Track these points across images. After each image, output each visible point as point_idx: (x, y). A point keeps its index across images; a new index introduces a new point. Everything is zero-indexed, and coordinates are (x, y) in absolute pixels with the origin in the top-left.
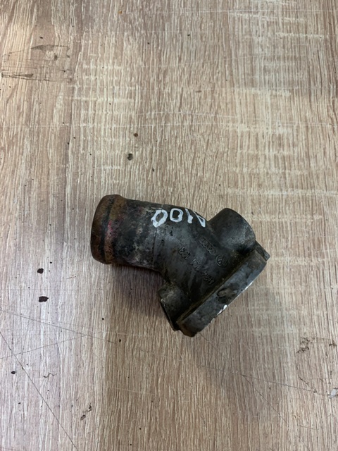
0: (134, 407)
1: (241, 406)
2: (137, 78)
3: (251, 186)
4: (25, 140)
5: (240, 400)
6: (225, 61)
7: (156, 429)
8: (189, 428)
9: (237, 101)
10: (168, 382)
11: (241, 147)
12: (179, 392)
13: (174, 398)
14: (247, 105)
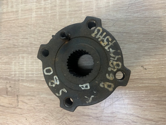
0: (142, 50)
1: (141, 8)
2: (17, 56)
3: (56, 9)
4: (41, 96)
5: (138, 8)
6: (9, 23)
7: (150, 41)
8: (150, 27)
9: (24, 17)
10: (132, 37)
11: (41, 14)
12: (135, 32)
13: (138, 34)
14: (25, 13)
